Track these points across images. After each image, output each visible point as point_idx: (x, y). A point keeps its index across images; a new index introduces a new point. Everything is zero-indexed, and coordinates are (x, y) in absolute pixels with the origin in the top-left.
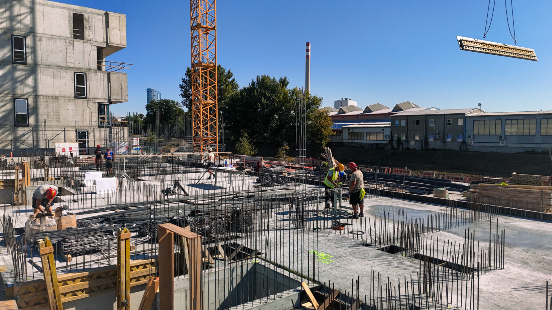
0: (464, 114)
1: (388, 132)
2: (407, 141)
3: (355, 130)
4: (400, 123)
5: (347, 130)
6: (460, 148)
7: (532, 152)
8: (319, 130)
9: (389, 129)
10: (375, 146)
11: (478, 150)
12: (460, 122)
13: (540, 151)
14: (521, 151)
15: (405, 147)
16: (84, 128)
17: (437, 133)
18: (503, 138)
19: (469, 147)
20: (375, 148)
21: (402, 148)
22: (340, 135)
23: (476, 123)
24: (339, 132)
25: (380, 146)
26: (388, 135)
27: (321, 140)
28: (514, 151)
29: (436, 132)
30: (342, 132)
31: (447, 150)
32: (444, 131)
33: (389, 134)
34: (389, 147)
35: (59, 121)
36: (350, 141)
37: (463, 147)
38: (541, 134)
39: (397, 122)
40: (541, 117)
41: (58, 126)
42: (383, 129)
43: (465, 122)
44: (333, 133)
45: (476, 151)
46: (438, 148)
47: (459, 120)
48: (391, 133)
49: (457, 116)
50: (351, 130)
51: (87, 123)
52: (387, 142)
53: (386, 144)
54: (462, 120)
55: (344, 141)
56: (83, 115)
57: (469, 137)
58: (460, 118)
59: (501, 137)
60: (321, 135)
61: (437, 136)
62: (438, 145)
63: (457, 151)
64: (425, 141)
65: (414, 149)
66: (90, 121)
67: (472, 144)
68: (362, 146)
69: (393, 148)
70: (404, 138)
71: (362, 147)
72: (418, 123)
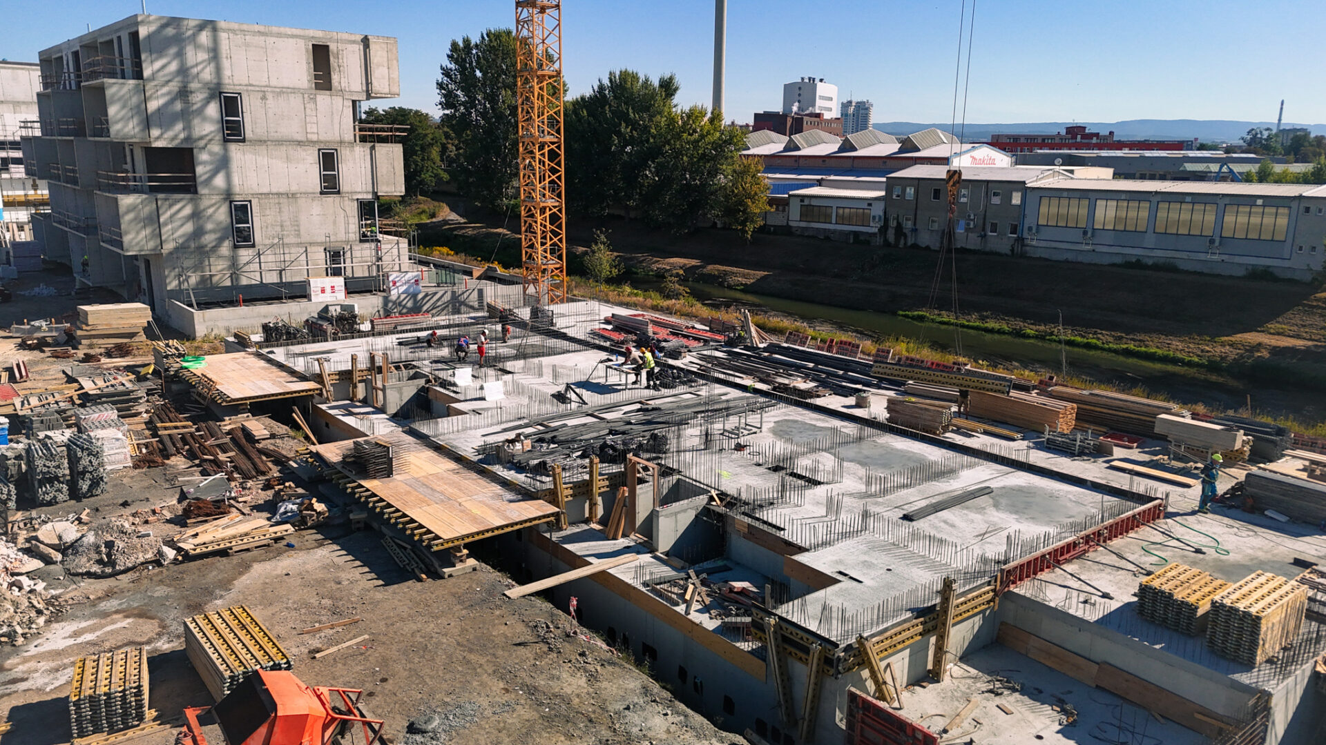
0: (1024, 183)
1: (878, 210)
2: (915, 230)
3: (814, 202)
4: (904, 191)
5: (799, 199)
6: (1012, 250)
7: (1138, 265)
8: (741, 203)
9: (882, 205)
10: (852, 237)
11: (1046, 256)
12: (1016, 199)
13: (1150, 262)
14: (1118, 260)
15: (909, 243)
16: (337, 244)
17: (972, 217)
18: (1089, 234)
19: (1028, 248)
20: (851, 241)
21: (905, 244)
22: (784, 210)
23: (1045, 201)
24: (782, 204)
25: (862, 238)
26: (880, 217)
27: (744, 223)
28: (1106, 261)
29: (969, 216)
30: (788, 204)
31: (986, 253)
32: (985, 215)
33: (881, 214)
34: (879, 241)
35: (298, 235)
36: (803, 224)
37: (1018, 249)
38: (1157, 231)
39: (897, 191)
40: (1159, 198)
41: (299, 245)
42: (870, 202)
43: (1024, 199)
44: (768, 208)
45: (1040, 258)
46: (972, 247)
47: (1014, 194)
48: (885, 213)
49: (1011, 186)
50: (806, 202)
51: (342, 236)
52: (877, 230)
53: (874, 234)
54: (1020, 194)
55: (791, 224)
56: (335, 222)
57: (1030, 229)
58: (1017, 190)
59: (1085, 233)
60: (744, 212)
61: (972, 223)
62: (973, 242)
63: (1006, 255)
64: (949, 234)
65: (928, 248)
66: (347, 232)
67: (1034, 243)
68: (828, 236)
69: (887, 244)
70: (909, 224)
71: (827, 238)
72: (937, 194)
